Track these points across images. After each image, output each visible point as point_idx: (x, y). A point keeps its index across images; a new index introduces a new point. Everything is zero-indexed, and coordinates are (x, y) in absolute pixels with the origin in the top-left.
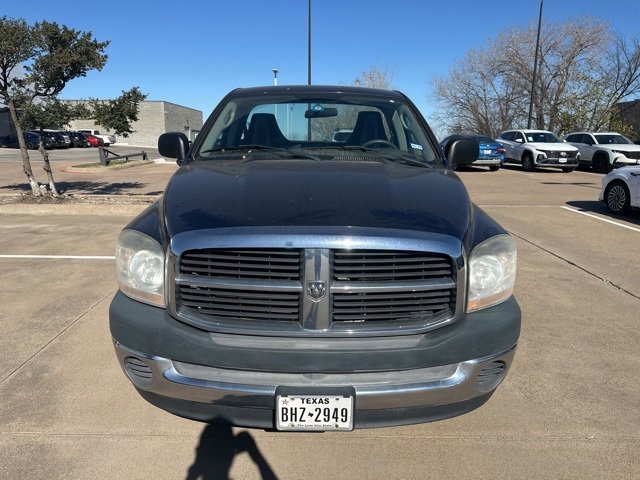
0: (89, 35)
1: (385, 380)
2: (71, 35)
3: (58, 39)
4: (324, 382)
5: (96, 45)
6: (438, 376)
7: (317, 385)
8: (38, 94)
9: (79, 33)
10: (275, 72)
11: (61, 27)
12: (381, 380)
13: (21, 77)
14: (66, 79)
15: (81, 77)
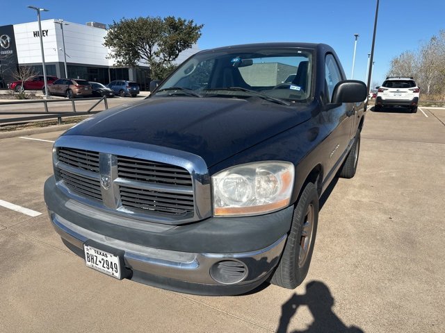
0: (192, 22)
1: (146, 252)
2: (181, 23)
3: (174, 26)
4: (112, 244)
5: (196, 28)
6: (182, 260)
7: (107, 244)
8: (165, 60)
9: (185, 21)
10: (356, 36)
11: (176, 19)
12: (143, 252)
13: (156, 51)
14: (180, 51)
15: (189, 49)
